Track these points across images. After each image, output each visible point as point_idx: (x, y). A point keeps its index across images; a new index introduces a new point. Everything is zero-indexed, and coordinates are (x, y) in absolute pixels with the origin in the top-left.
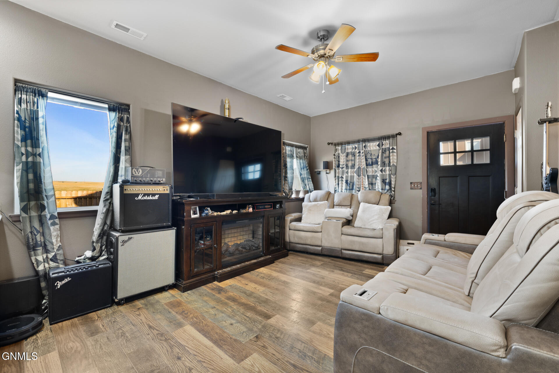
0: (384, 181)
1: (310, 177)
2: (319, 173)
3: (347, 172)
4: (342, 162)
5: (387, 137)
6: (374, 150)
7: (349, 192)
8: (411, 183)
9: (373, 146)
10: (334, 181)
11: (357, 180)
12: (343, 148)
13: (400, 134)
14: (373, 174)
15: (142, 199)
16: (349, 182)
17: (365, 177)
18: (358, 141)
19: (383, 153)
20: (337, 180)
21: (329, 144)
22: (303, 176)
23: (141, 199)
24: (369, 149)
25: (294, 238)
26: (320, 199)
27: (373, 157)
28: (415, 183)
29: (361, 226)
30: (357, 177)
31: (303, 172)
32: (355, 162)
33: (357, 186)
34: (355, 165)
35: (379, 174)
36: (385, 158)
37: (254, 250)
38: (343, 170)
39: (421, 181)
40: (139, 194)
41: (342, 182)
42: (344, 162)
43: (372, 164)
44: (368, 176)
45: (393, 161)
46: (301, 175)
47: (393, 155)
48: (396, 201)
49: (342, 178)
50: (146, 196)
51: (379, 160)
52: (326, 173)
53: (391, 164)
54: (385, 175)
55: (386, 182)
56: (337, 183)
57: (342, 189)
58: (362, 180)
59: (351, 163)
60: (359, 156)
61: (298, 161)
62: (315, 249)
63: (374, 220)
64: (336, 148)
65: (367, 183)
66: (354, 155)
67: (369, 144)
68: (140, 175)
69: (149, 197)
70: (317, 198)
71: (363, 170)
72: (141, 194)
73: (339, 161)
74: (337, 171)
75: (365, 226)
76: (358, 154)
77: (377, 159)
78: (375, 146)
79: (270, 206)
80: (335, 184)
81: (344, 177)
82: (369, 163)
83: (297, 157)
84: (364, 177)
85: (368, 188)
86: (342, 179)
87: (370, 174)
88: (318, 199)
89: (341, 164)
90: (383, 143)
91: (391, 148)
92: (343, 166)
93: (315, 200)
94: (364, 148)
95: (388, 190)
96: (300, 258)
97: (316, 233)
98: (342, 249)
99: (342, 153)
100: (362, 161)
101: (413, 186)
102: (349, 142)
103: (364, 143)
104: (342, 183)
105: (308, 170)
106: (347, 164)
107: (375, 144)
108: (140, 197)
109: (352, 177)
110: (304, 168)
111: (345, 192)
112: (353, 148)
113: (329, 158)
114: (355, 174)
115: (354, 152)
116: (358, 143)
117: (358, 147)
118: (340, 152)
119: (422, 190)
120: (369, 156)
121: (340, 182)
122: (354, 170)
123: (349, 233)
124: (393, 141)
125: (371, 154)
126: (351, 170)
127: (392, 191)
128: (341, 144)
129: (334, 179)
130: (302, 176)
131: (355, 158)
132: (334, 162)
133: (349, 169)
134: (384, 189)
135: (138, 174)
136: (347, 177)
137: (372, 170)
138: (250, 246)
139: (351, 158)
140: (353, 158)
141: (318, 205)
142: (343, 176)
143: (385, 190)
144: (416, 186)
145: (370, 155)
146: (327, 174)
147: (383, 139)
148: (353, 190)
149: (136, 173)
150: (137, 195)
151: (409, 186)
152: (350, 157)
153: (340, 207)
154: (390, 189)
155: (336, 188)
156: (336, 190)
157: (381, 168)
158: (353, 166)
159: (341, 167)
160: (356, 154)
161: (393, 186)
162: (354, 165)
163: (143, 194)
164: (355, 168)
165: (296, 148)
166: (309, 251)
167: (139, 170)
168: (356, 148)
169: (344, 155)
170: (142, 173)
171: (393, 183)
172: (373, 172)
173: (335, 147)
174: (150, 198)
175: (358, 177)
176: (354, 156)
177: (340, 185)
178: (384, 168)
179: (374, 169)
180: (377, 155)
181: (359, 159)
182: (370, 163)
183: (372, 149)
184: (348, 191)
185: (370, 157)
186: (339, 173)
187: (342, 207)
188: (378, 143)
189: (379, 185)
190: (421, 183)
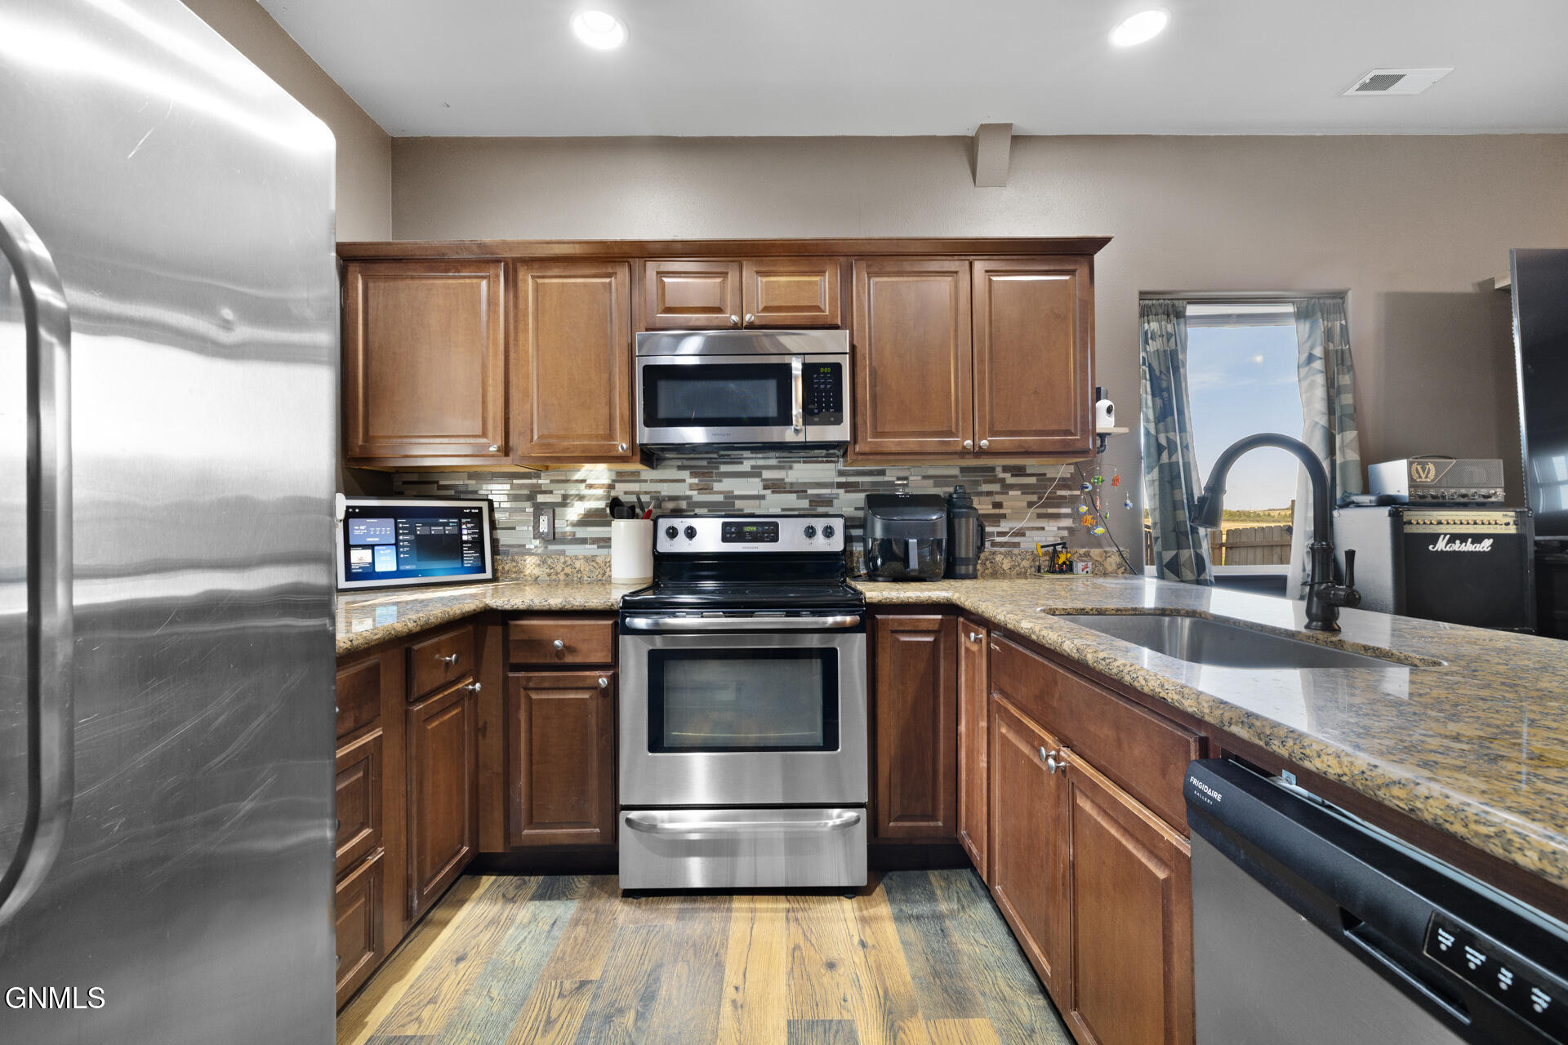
15: (1448, 549)
23: (1444, 549)
40: (1438, 535)
50: (1458, 542)
68: (1432, 481)
69: (1464, 544)
72: (1442, 536)
108: (1441, 545)
135: (1427, 477)
149: (1420, 477)
150: (1434, 538)
163: (1448, 536)
167: (1427, 467)
170: (1437, 475)
174: (1469, 547)
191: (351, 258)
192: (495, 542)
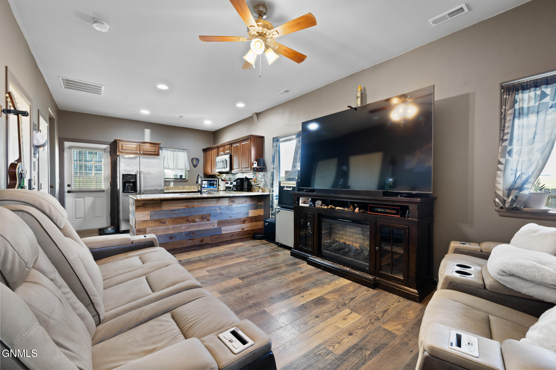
15: (286, 189)
79: (394, 212)
150: (284, 187)
174: (289, 189)
191: (205, 150)
192: (218, 184)
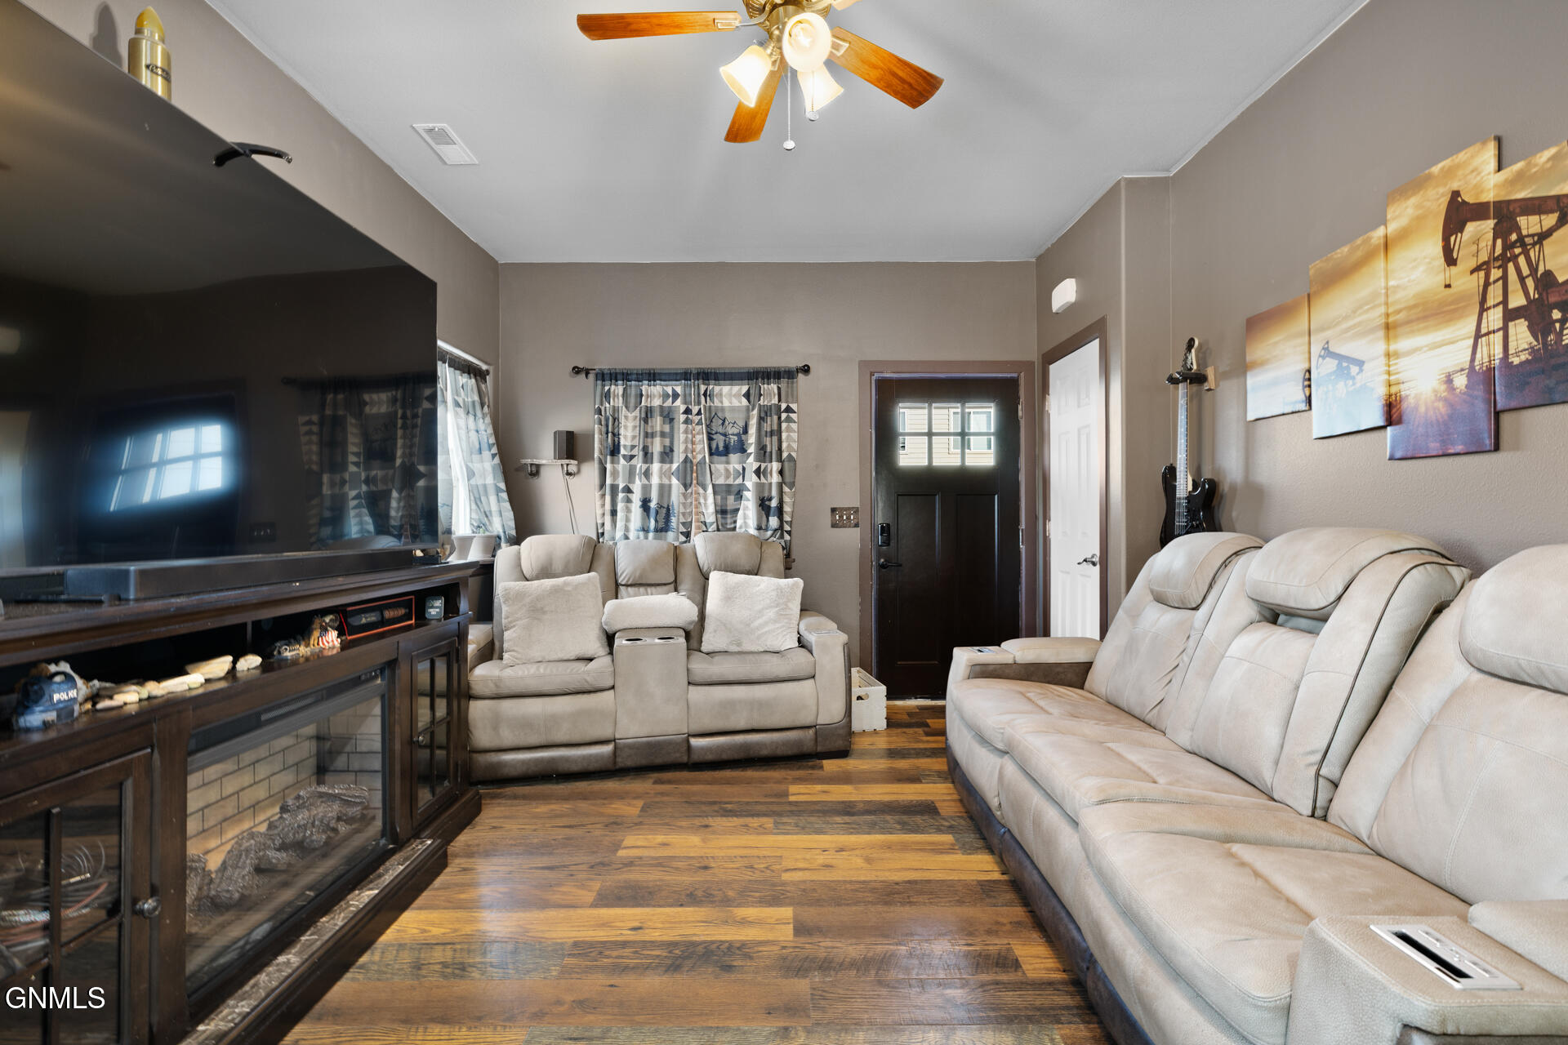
0: (763, 505)
1: (502, 486)
2: (536, 471)
3: (647, 474)
4: (629, 439)
5: (772, 373)
6: (733, 409)
7: (655, 538)
8: (833, 510)
9: (730, 397)
10: (598, 503)
11: (682, 500)
12: (633, 392)
13: (806, 370)
14: (727, 482)
16: (653, 505)
17: (705, 489)
18: (685, 376)
19: (761, 419)
20: (608, 498)
21: (577, 371)
22: (477, 481)
24: (717, 403)
25: (495, 728)
26: (566, 566)
27: (731, 430)
28: (842, 509)
29: (726, 649)
30: (682, 489)
31: (476, 466)
32: (672, 443)
33: (682, 520)
34: (675, 449)
35: (751, 481)
36: (766, 436)
37: (347, 838)
38: (630, 465)
39: (857, 504)
41: (629, 504)
42: (634, 437)
43: (726, 451)
44: (714, 486)
45: (789, 446)
46: (471, 474)
47: (789, 429)
48: (794, 561)
49: (628, 490)
51: (752, 438)
52: (569, 474)
53: (785, 455)
54: (767, 487)
55: (769, 507)
56: (608, 507)
57: (627, 529)
58: (696, 500)
59: (662, 443)
60: (687, 422)
61: (462, 422)
62: (591, 755)
63: (766, 623)
64: (607, 388)
65: (711, 509)
66: (668, 416)
67: (717, 389)
70: (551, 564)
71: (699, 468)
73: (616, 435)
74: (609, 466)
75: (739, 645)
76: (683, 417)
77: (743, 437)
78: (737, 396)
79: (402, 612)
80: (599, 512)
81: (637, 487)
82: (717, 447)
83: (457, 404)
84: (701, 491)
85: (714, 526)
86: (630, 495)
87: (721, 481)
88: (558, 566)
89: (625, 446)
90: (760, 387)
91: (784, 406)
92: (633, 453)
93: (545, 572)
94: (703, 398)
95: (776, 530)
96: (542, 809)
97: (592, 695)
98: (689, 735)
99: (626, 407)
100: (698, 437)
101: (837, 518)
102: (654, 374)
103: (703, 384)
104: (628, 510)
105: (497, 460)
106: (647, 447)
107: (736, 389)
109: (665, 490)
110: (480, 451)
111: (638, 538)
112: (665, 396)
113: (581, 419)
114: (674, 481)
115: (670, 407)
116: (683, 381)
117: (685, 396)
118: (620, 402)
119: (859, 529)
120: (717, 426)
121: (620, 506)
122: (670, 468)
123: (715, 679)
124: (788, 387)
125: (724, 421)
126: (661, 468)
127: (785, 533)
128: (624, 376)
129: (598, 494)
130: (473, 482)
131: (672, 429)
132: (596, 436)
133: (652, 463)
134: (764, 527)
136: (646, 489)
137: (727, 470)
138: (328, 825)
139: (661, 426)
140: (667, 428)
141: (569, 588)
142: (631, 486)
143: (766, 530)
144: (845, 518)
145: (721, 422)
146: (567, 477)
147: (763, 379)
148: (666, 531)
151: (827, 519)
152: (657, 423)
153: (642, 589)
154: (781, 527)
155: (603, 524)
156: (603, 534)
157: (755, 466)
158: (667, 455)
159: (624, 456)
160: (676, 416)
161: (787, 518)
162: (672, 450)
164: (675, 458)
165: (452, 369)
166: (564, 767)
168: (675, 396)
169: (634, 414)
171: (787, 509)
172: (727, 477)
173: (603, 386)
175: (684, 491)
176: (672, 420)
177: (620, 515)
178: (763, 466)
179: (731, 467)
180: (741, 424)
181: (686, 432)
182: (721, 449)
183: (726, 403)
184: (651, 535)
185: (720, 430)
186: (615, 474)
187: (649, 590)
188: (745, 389)
189: (748, 516)
190: (856, 511)
